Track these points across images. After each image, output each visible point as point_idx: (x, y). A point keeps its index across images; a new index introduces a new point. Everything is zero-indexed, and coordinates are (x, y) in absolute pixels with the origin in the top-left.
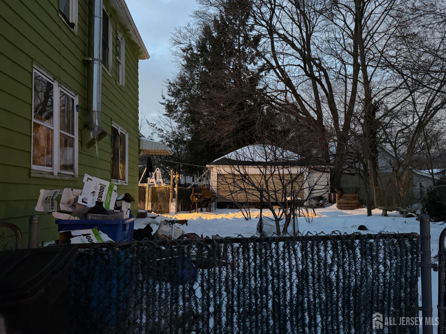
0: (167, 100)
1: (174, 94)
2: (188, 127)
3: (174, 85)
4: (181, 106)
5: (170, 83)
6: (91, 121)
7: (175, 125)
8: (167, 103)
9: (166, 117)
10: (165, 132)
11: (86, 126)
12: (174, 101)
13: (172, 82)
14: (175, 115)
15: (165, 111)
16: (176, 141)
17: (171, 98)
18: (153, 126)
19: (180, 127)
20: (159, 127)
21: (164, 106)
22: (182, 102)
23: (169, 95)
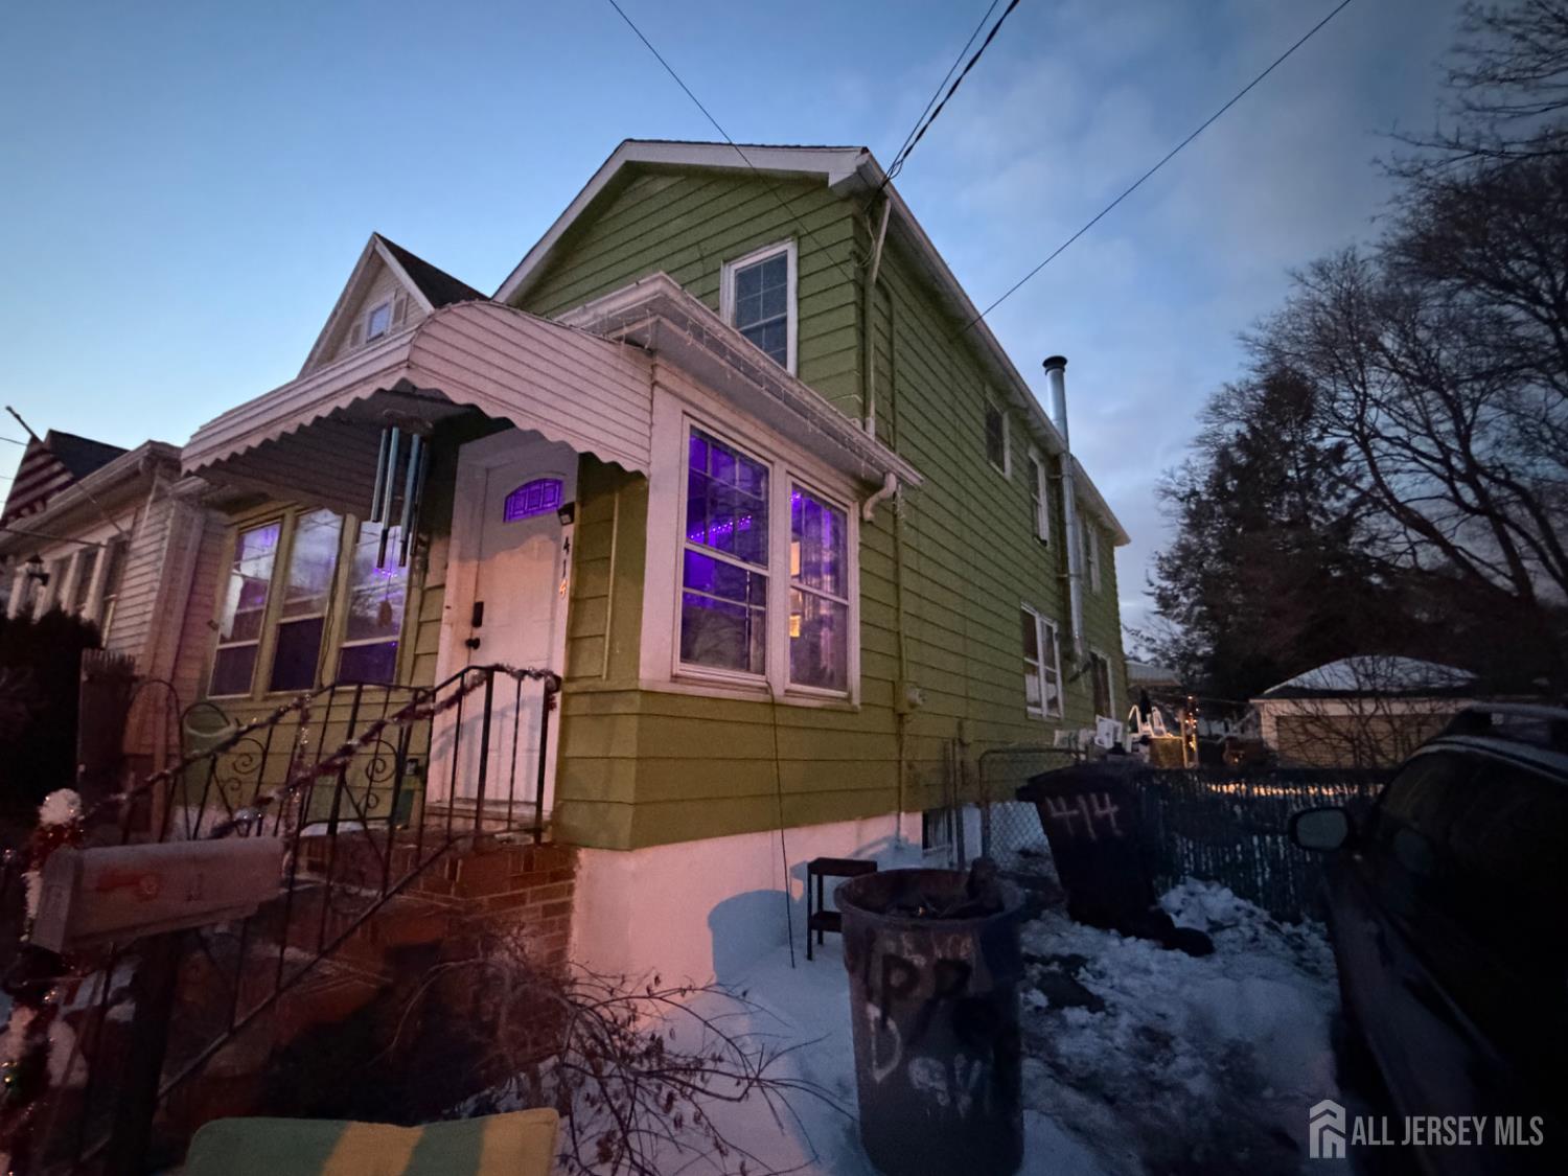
0: (1159, 587)
1: (1170, 576)
2: (1204, 630)
3: (1168, 560)
4: (1186, 595)
5: (1161, 558)
6: (1073, 650)
7: (1178, 629)
8: (1158, 591)
9: (1158, 616)
10: (1158, 642)
11: (1068, 657)
12: (1171, 586)
13: (1164, 555)
14: (1176, 611)
15: (1155, 607)
16: (1183, 656)
17: (1165, 584)
18: (1137, 633)
19: (1187, 633)
20: (1145, 634)
21: (1152, 599)
22: (1187, 587)
23: (1162, 578)
